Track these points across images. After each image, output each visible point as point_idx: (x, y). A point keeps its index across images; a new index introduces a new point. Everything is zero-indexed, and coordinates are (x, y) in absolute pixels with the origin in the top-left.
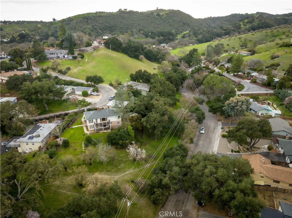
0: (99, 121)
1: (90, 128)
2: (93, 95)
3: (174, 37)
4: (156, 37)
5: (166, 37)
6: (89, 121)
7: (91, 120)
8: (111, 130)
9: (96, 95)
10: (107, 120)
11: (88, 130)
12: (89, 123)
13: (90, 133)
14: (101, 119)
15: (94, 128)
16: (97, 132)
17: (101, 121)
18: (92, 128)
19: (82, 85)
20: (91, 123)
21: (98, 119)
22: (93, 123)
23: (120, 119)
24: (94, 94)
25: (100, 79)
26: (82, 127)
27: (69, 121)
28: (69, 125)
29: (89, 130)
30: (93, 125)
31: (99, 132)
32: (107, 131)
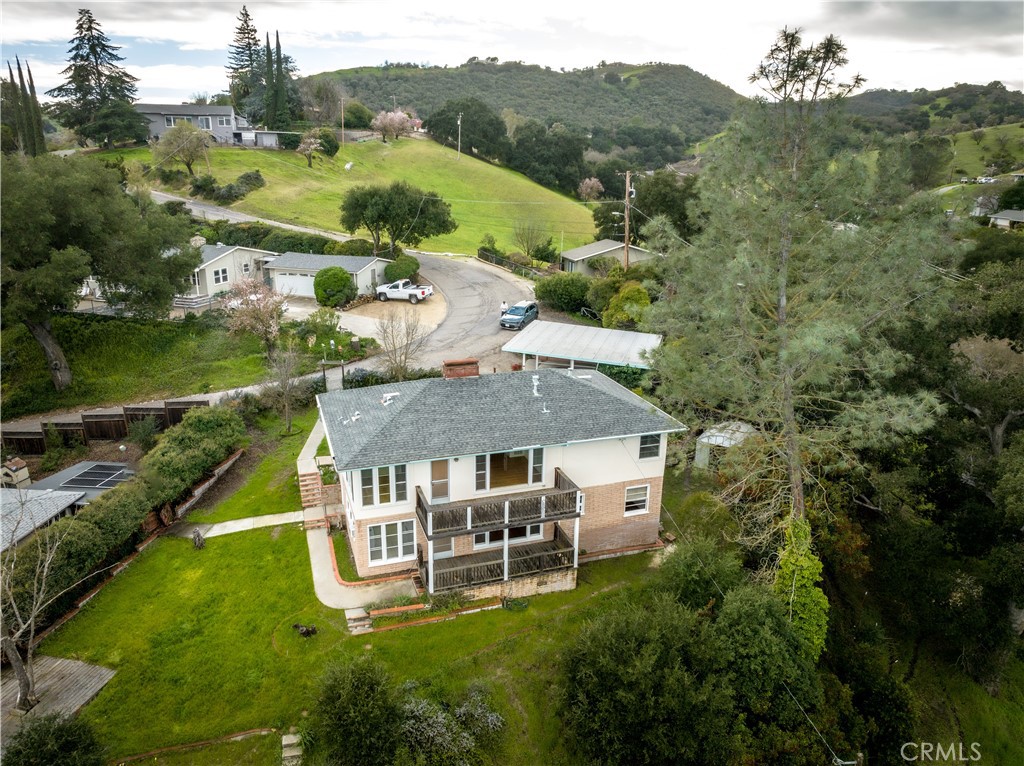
0: (463, 484)
1: (376, 555)
2: (388, 300)
3: (681, 148)
4: (614, 147)
5: (651, 147)
6: (367, 479)
7: (383, 471)
8: (581, 579)
9: (408, 301)
10: (537, 478)
11: (347, 570)
12: (367, 500)
13: (368, 607)
14: (480, 460)
15: (408, 550)
16: (440, 604)
17: (480, 485)
18: (392, 553)
19: (318, 246)
20: (385, 498)
21: (451, 464)
22: (408, 506)
23: (655, 467)
24: (392, 293)
25: (432, 209)
26: (295, 537)
27: (177, 472)
28: (175, 503)
29: (361, 573)
30: (400, 517)
31: (466, 603)
32: (539, 584)
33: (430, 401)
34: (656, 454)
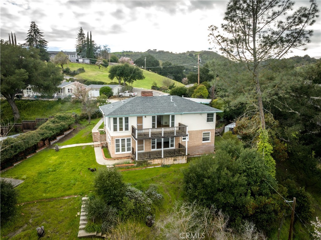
0: (147, 123)
1: (118, 150)
6: (115, 122)
7: (121, 119)
10: (173, 126)
11: (107, 154)
12: (115, 129)
13: (114, 165)
14: (154, 117)
15: (129, 149)
16: (140, 164)
18: (123, 150)
20: (121, 129)
21: (144, 118)
22: (129, 133)
23: (212, 126)
28: (50, 140)
29: (112, 156)
30: (126, 136)
31: (148, 165)
32: (174, 160)
33: (137, 101)
34: (212, 121)
